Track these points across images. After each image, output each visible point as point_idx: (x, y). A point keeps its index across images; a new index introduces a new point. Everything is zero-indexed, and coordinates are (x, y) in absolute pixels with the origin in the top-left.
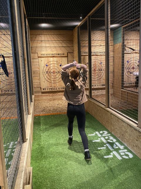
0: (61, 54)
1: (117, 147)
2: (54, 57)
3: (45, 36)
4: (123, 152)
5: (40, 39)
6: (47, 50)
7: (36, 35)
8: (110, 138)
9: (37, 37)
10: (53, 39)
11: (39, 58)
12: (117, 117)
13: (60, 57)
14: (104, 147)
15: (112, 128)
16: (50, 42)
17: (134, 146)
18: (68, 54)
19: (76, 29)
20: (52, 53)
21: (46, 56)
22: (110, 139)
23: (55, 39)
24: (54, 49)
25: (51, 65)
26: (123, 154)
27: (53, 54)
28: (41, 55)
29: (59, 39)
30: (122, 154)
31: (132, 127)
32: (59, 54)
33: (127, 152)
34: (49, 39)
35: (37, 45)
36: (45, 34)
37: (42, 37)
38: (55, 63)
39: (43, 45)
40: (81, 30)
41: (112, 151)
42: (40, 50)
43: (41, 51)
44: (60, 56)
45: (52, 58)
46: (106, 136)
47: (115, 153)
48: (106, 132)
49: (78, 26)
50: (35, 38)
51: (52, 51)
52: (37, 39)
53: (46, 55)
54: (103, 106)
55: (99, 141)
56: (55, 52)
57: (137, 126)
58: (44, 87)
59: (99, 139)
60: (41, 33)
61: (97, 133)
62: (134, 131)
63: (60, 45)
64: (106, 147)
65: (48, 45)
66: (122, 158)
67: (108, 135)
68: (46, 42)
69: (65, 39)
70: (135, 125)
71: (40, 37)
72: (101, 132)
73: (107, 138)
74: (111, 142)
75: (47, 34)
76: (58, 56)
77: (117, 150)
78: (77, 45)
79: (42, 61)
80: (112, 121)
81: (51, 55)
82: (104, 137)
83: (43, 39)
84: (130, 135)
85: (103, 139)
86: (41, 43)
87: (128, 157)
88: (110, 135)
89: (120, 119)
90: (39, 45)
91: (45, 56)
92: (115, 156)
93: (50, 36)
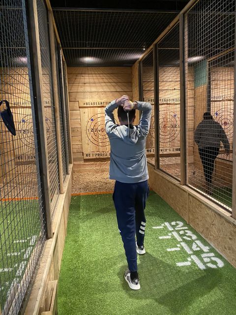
1: (199, 249)
2: (103, 107)
3: (90, 75)
4: (208, 257)
5: (82, 80)
6: (92, 97)
7: (77, 75)
8: (187, 233)
9: (77, 77)
10: (101, 81)
11: (80, 109)
12: (198, 200)
14: (177, 247)
15: (191, 217)
16: (97, 85)
17: (225, 248)
19: (137, 65)
20: (100, 101)
21: (92, 106)
22: (187, 235)
23: (106, 81)
24: (104, 95)
25: (99, 119)
26: (209, 260)
27: (101, 103)
28: (84, 104)
29: (110, 81)
30: (206, 260)
31: (223, 217)
33: (213, 256)
34: (96, 81)
35: (77, 90)
36: (90, 72)
37: (86, 77)
39: (88, 89)
40: (143, 66)
41: (190, 255)
42: (82, 97)
43: (84, 99)
46: (181, 230)
47: (194, 258)
48: (181, 224)
49: (140, 59)
50: (76, 79)
51: (100, 97)
52: (78, 80)
53: (92, 104)
54: (177, 182)
55: (170, 237)
56: (104, 100)
57: (231, 216)
58: (87, 153)
59: (170, 234)
60: (83, 72)
61: (167, 224)
62: (226, 224)
63: (113, 90)
64: (179, 247)
65: (93, 89)
66: (207, 267)
67: (184, 228)
68: (91, 84)
69: (119, 80)
70: (228, 214)
71: (82, 77)
72: (173, 223)
73: (181, 232)
74: (189, 239)
75: (93, 73)
77: (198, 253)
78: (138, 89)
79: (84, 113)
80: (190, 207)
81: (99, 104)
82: (178, 231)
83: (87, 80)
84: (219, 230)
85: (175, 234)
86: (84, 86)
87: (216, 265)
88: (187, 228)
89: (203, 204)
90: (81, 89)
91: (90, 106)
92: (195, 263)
93: (98, 75)
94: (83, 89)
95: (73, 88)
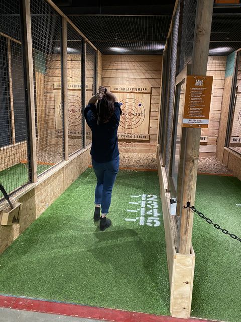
0: (141, 89)
1: (151, 214)
2: (132, 92)
3: (122, 63)
4: (153, 220)
5: (115, 67)
6: (123, 83)
7: (111, 62)
8: (153, 203)
9: (111, 64)
10: (132, 68)
13: (141, 93)
14: (136, 210)
16: (128, 72)
18: (153, 89)
20: (130, 87)
21: (122, 91)
23: (136, 68)
24: (133, 82)
25: (127, 104)
27: (130, 89)
28: (115, 89)
29: (141, 68)
32: (139, 89)
34: (128, 68)
35: (110, 76)
36: (123, 60)
37: (119, 65)
38: (133, 100)
39: (119, 75)
41: (141, 216)
42: (114, 82)
43: (115, 84)
44: (139, 91)
45: (128, 94)
46: (151, 201)
48: (155, 197)
51: (129, 84)
52: (112, 67)
53: (122, 89)
55: (137, 204)
56: (133, 86)
59: (139, 202)
61: (144, 195)
63: (142, 76)
64: (138, 211)
65: (125, 76)
67: (154, 200)
68: (123, 71)
69: (149, 68)
72: (149, 196)
76: (137, 91)
83: (119, 67)
86: (117, 72)
87: (153, 225)
88: (156, 200)
90: (113, 75)
93: (130, 63)
94: (115, 75)
95: (106, 74)
